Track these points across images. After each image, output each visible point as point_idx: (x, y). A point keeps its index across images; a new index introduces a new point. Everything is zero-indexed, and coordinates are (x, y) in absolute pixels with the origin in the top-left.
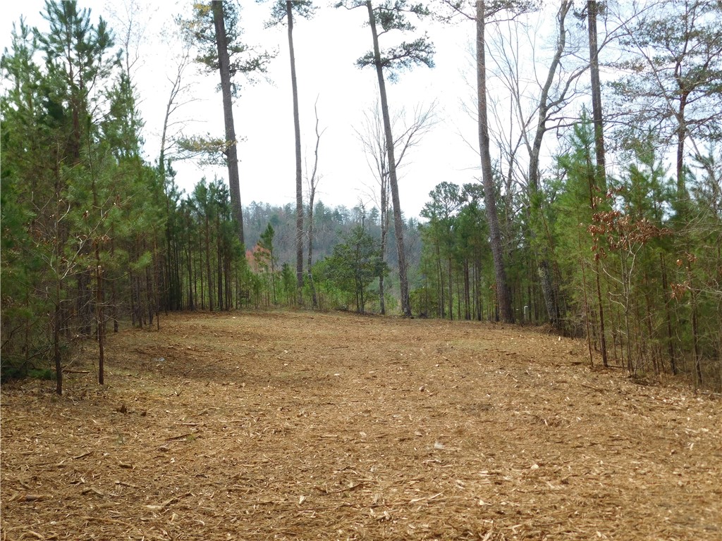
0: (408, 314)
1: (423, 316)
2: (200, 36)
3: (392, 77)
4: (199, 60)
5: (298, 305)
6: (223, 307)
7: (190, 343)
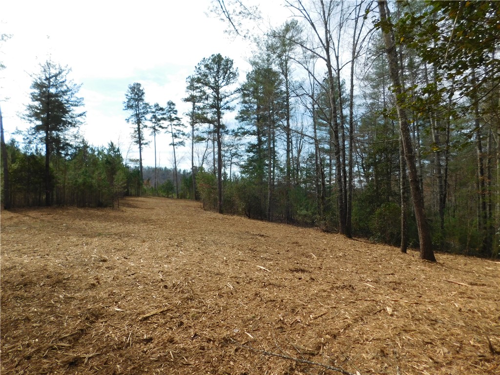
0: (178, 198)
1: (181, 198)
2: (135, 137)
3: (177, 148)
4: (135, 142)
5: (154, 195)
6: (138, 195)
7: (131, 202)
